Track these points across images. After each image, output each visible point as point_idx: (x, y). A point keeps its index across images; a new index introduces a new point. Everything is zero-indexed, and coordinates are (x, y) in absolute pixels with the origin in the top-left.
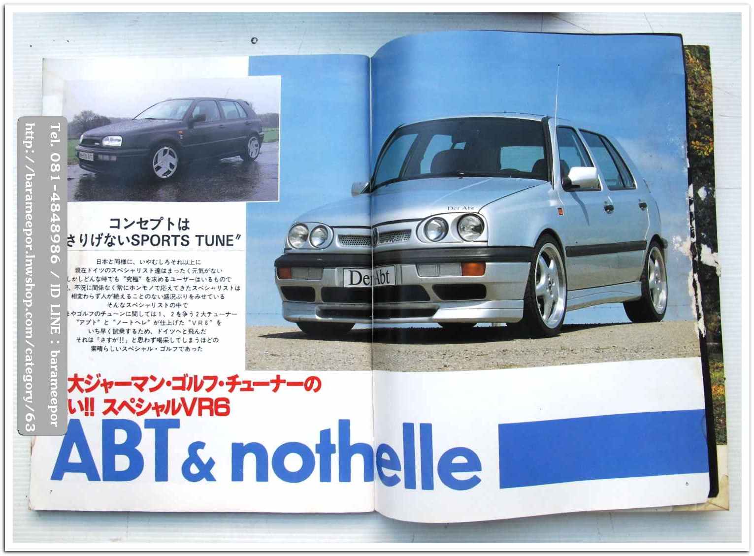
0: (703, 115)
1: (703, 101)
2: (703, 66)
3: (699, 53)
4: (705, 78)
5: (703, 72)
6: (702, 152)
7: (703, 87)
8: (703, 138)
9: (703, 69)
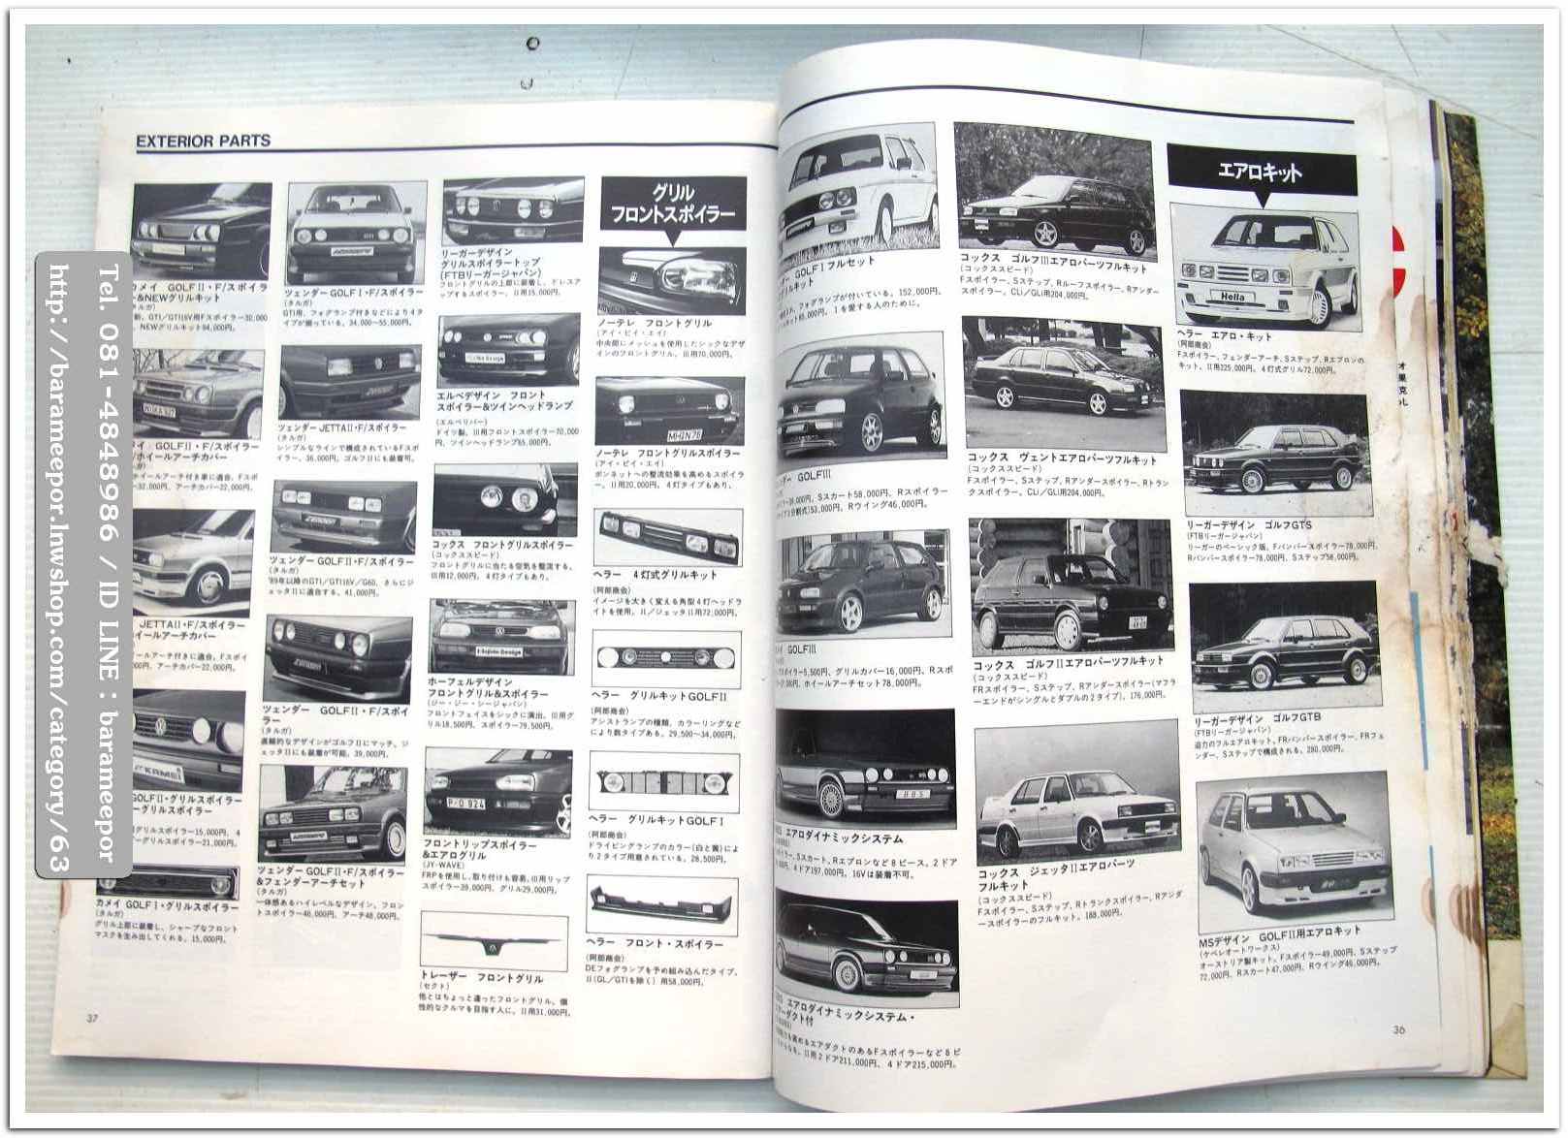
0: (1468, 255)
1: (1467, 224)
2: (1465, 156)
3: (1457, 129)
4: (1468, 179)
5: (1465, 167)
6: (1466, 330)
7: (1467, 198)
8: (1467, 301)
9: (1467, 163)
